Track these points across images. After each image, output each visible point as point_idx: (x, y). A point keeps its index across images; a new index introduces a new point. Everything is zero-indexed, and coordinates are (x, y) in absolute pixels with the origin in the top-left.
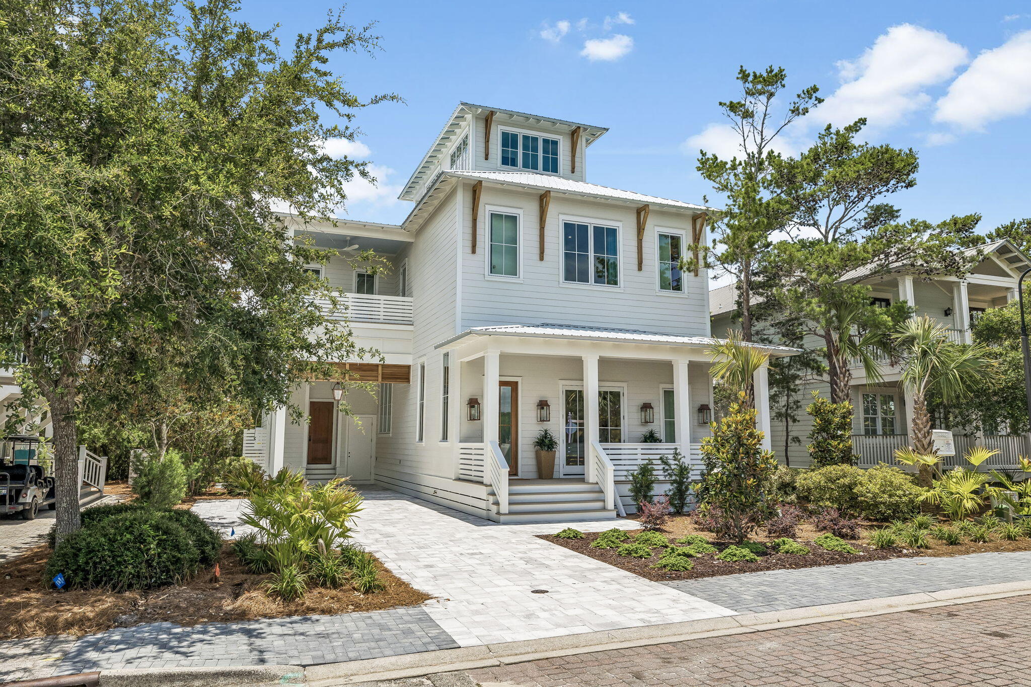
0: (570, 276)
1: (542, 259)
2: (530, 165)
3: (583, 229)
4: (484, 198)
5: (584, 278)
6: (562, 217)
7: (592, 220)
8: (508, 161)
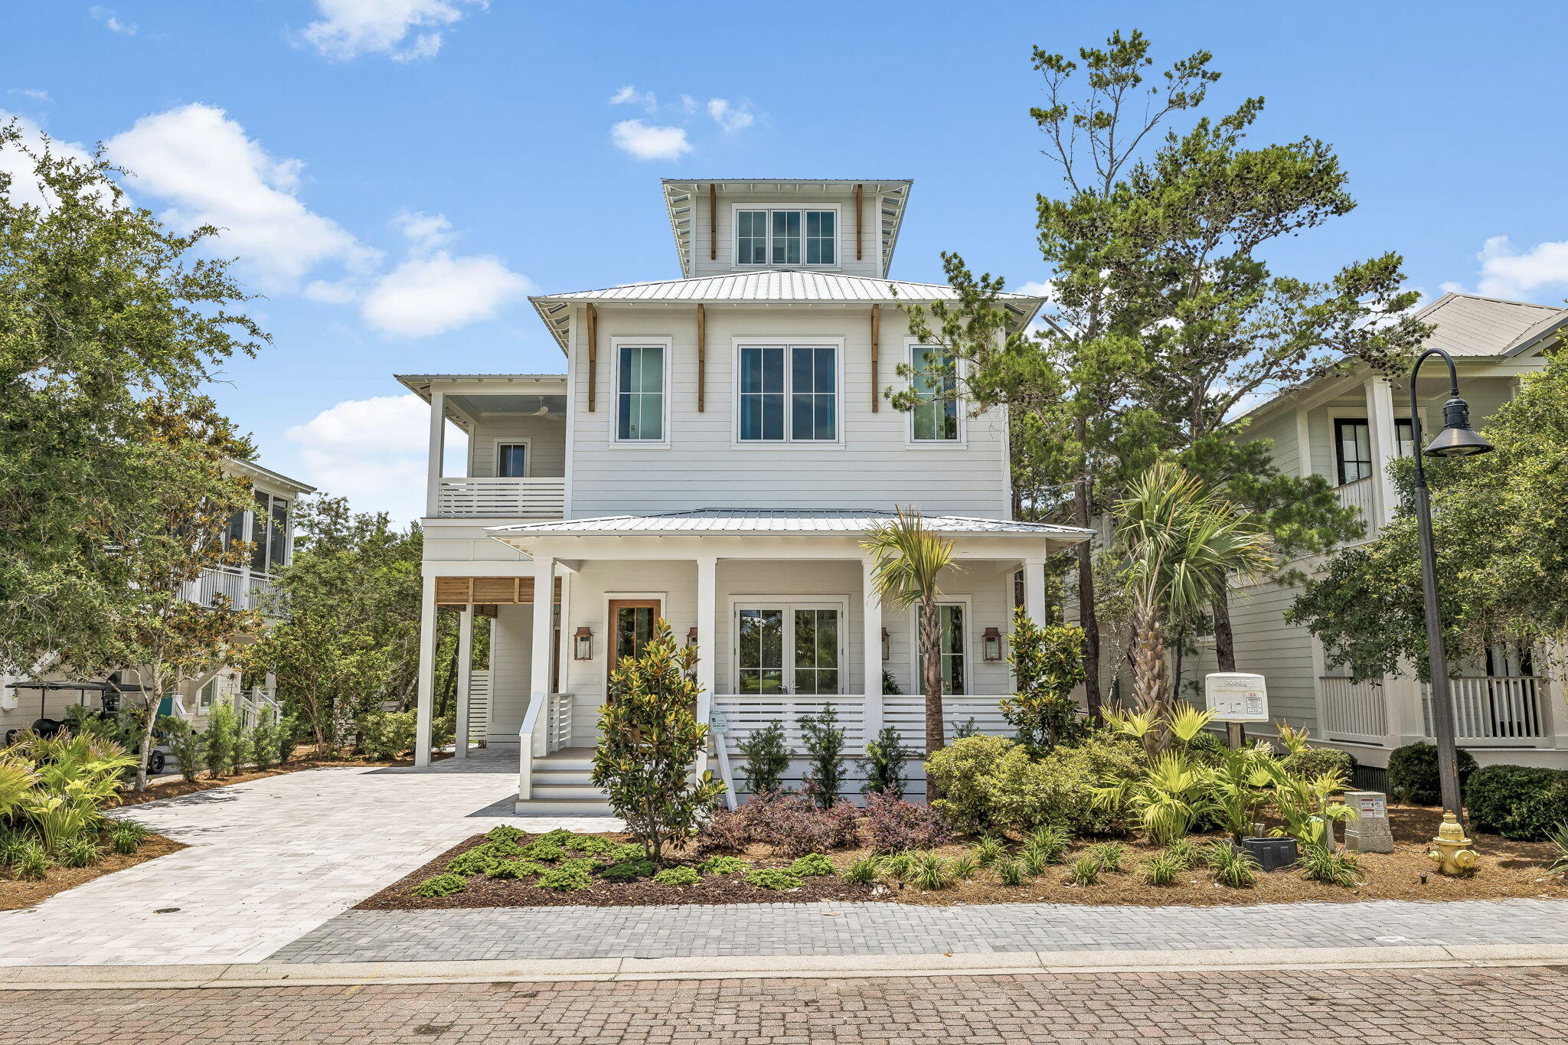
0: (749, 431)
1: (701, 409)
2: (785, 257)
3: (774, 356)
4: (605, 329)
5: (774, 432)
6: (736, 341)
7: (787, 339)
8: (751, 255)
